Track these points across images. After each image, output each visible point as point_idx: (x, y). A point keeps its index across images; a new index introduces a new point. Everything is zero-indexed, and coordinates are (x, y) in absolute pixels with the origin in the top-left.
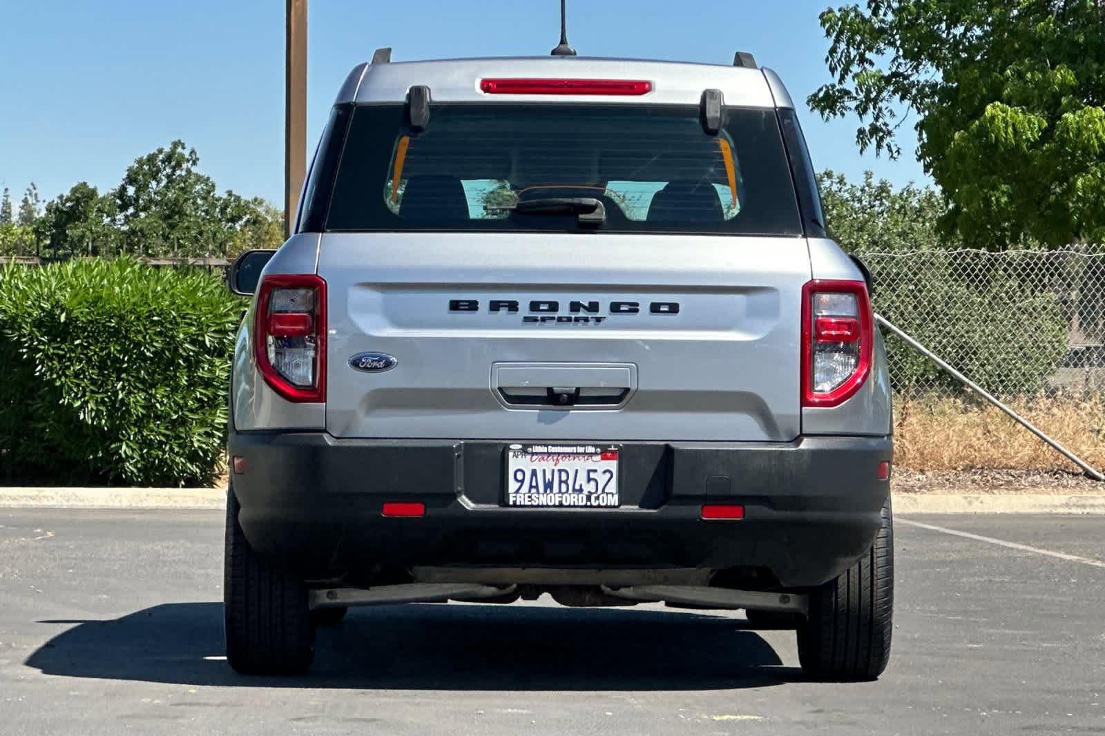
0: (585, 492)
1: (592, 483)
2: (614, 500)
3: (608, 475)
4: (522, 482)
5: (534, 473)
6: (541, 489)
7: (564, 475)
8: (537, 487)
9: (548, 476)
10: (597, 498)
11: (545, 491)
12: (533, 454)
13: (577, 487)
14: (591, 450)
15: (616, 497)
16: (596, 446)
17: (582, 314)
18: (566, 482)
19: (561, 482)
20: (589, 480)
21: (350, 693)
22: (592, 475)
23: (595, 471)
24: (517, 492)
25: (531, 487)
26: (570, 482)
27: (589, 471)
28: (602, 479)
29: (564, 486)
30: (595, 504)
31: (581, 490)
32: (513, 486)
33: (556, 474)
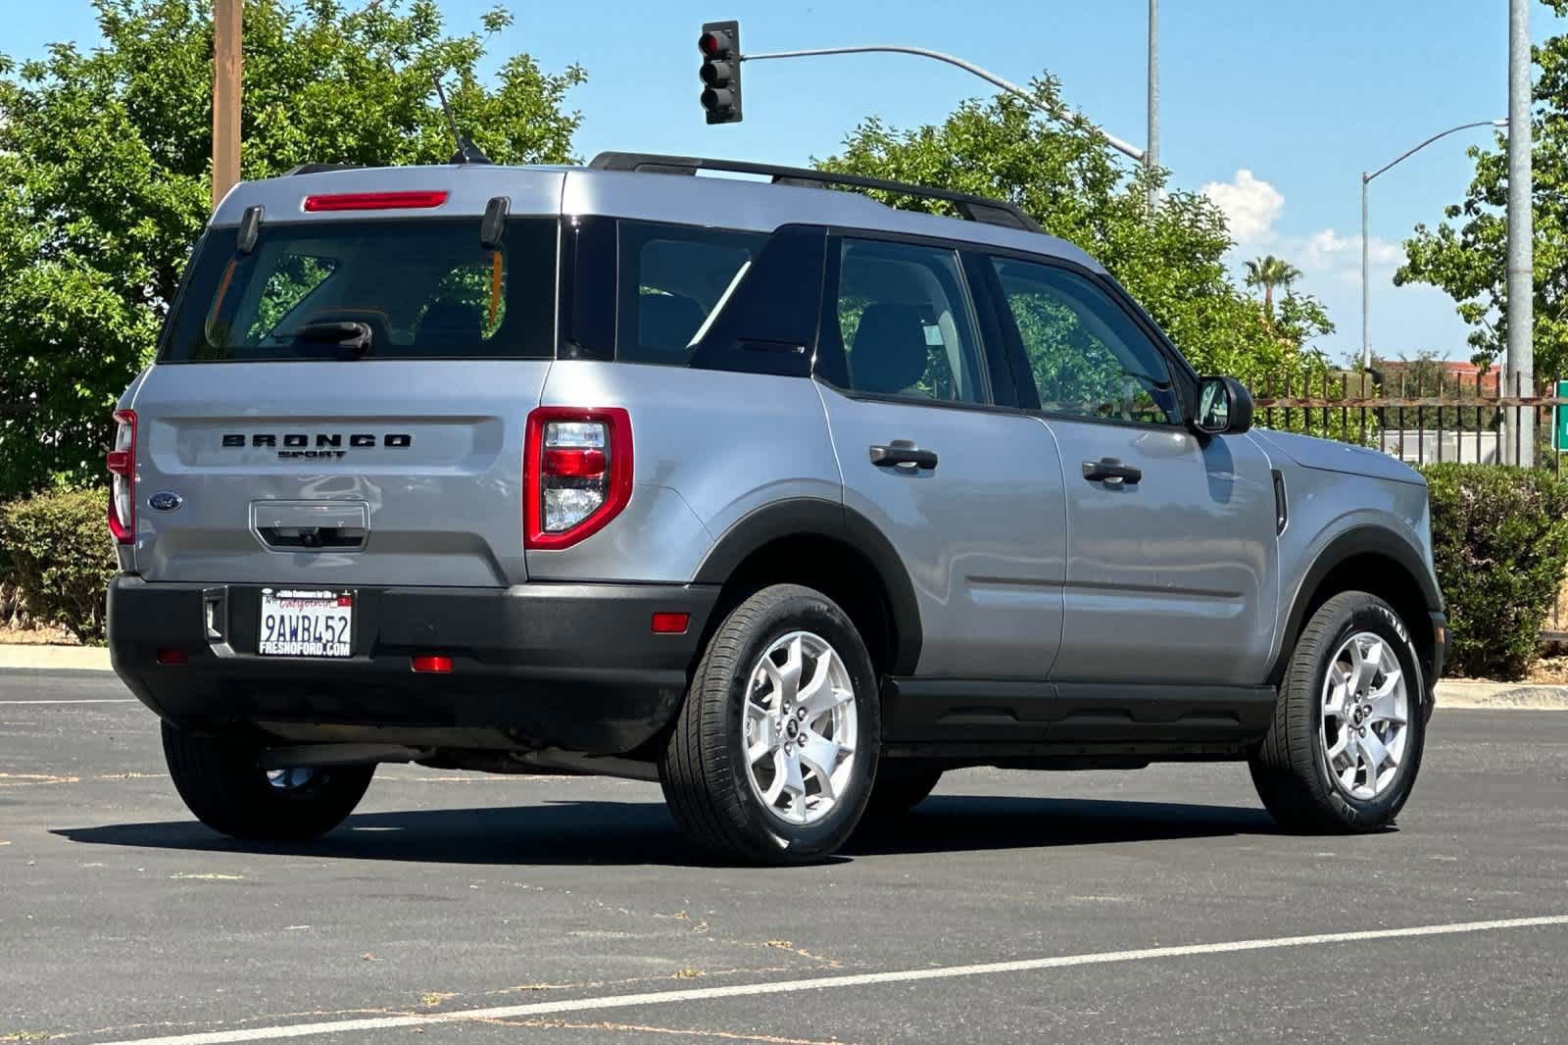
0: (324, 641)
1: (330, 630)
2: (345, 650)
3: (343, 622)
4: (272, 628)
5: (282, 619)
6: (288, 638)
7: (306, 621)
8: (284, 635)
9: (294, 623)
10: (332, 648)
11: (291, 641)
12: (282, 599)
13: (317, 635)
14: (328, 594)
15: (348, 646)
16: (332, 591)
17: (326, 448)
18: (308, 630)
19: (304, 629)
20: (328, 627)
21: (130, 851)
22: (330, 622)
23: (332, 618)
24: (268, 640)
25: (280, 635)
26: (312, 630)
27: (328, 618)
28: (338, 625)
29: (306, 633)
30: (330, 653)
31: (320, 639)
32: (265, 633)
33: (301, 621)
